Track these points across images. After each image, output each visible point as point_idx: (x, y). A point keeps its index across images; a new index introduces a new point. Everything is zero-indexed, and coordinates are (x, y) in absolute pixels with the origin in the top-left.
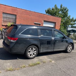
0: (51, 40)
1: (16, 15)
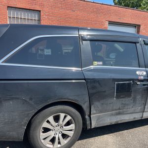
1: (40, 11)
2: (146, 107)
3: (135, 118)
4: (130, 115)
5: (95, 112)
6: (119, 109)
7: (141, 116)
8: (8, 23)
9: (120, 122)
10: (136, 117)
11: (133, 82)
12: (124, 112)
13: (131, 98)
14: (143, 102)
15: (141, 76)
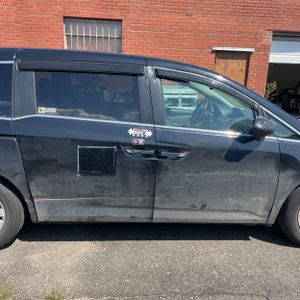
0: (118, 145)
1: (121, 21)
2: (157, 198)
3: (133, 217)
4: (122, 210)
5: (39, 193)
6: (93, 195)
7: (148, 215)
8: (66, 48)
9: (98, 220)
10: (136, 215)
11: (119, 148)
12: (104, 201)
13: (116, 177)
14: (146, 188)
15: (140, 137)
